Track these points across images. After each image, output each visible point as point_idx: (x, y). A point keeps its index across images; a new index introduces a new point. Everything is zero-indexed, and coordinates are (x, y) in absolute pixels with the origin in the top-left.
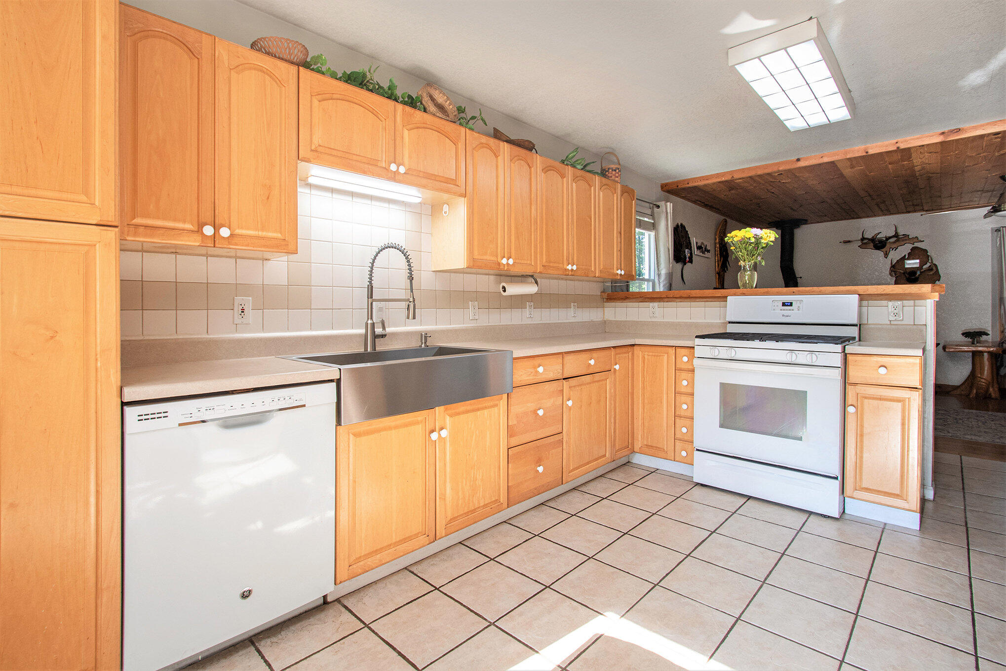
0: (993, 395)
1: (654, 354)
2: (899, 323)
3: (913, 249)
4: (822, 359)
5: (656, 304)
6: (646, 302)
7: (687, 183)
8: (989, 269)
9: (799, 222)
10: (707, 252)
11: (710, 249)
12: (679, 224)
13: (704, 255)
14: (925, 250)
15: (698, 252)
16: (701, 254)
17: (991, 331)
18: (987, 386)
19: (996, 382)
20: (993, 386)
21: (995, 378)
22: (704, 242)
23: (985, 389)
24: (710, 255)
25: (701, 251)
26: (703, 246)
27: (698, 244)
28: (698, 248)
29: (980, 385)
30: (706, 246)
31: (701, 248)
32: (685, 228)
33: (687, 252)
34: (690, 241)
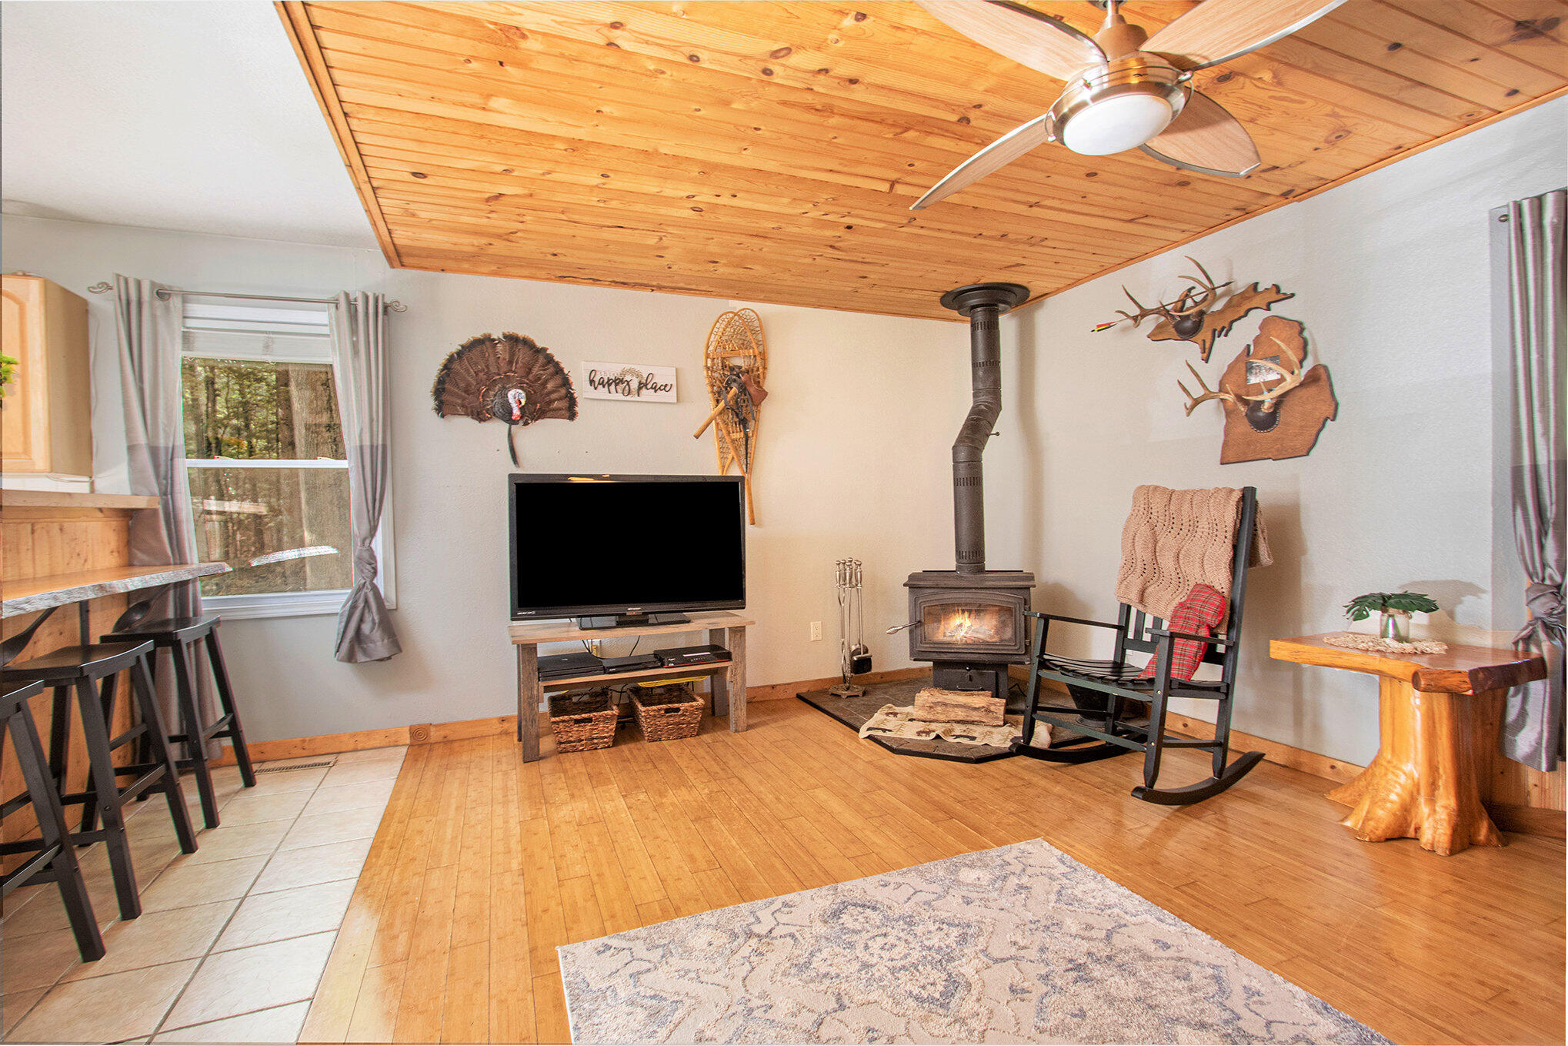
0: (1426, 836)
3: (1265, 325)
8: (1486, 365)
10: (656, 392)
11: (674, 384)
12: (497, 334)
13: (636, 398)
14: (1296, 324)
15: (602, 392)
16: (620, 396)
17: (1490, 594)
18: (1407, 798)
19: (1446, 787)
20: (1432, 799)
21: (1441, 771)
22: (637, 368)
23: (1396, 807)
24: (671, 396)
25: (619, 390)
26: (634, 378)
27: (598, 373)
28: (599, 384)
29: (1384, 788)
30: (651, 376)
31: (618, 381)
32: (527, 343)
33: (516, 397)
34: (562, 370)
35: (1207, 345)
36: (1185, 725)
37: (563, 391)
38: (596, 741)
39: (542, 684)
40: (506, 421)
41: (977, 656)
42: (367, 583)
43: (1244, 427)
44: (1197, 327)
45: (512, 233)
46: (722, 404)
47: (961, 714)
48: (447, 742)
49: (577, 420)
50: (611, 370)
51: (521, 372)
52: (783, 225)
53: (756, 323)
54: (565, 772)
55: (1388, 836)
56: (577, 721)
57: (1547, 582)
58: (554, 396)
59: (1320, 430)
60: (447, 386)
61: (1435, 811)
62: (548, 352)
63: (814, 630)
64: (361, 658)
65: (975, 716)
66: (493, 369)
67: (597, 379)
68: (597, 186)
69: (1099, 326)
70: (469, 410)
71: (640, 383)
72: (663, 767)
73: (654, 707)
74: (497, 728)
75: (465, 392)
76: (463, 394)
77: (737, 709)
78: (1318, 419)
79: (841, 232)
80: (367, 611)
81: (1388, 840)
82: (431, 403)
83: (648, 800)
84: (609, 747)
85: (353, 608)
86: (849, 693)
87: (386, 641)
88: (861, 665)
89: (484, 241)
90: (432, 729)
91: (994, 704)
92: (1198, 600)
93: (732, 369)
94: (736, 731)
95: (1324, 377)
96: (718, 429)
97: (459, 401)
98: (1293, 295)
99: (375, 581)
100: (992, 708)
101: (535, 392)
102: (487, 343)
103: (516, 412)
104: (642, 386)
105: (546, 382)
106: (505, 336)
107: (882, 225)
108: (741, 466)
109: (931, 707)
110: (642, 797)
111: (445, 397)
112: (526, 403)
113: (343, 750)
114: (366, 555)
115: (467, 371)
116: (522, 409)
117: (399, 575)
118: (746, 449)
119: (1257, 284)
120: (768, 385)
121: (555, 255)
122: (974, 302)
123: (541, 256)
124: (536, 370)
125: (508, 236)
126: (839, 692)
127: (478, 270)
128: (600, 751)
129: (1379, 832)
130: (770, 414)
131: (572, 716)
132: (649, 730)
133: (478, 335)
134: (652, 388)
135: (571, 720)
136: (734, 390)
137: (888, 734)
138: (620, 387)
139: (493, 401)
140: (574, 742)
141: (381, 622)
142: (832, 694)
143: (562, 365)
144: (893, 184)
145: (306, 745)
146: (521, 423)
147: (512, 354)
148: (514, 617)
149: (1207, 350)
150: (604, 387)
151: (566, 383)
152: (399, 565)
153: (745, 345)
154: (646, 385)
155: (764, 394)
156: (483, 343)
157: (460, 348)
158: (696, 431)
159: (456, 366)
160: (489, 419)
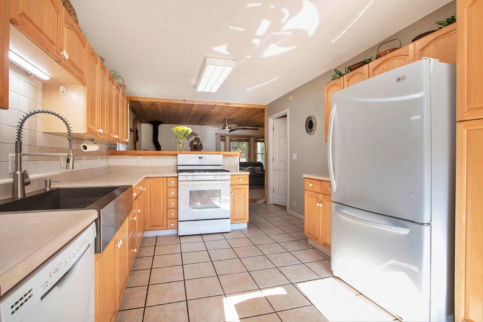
1: (156, 181)
2: (231, 164)
3: (196, 138)
4: (224, 178)
5: (140, 157)
6: (135, 156)
7: (136, 98)
9: (160, 123)
95: (202, 145)
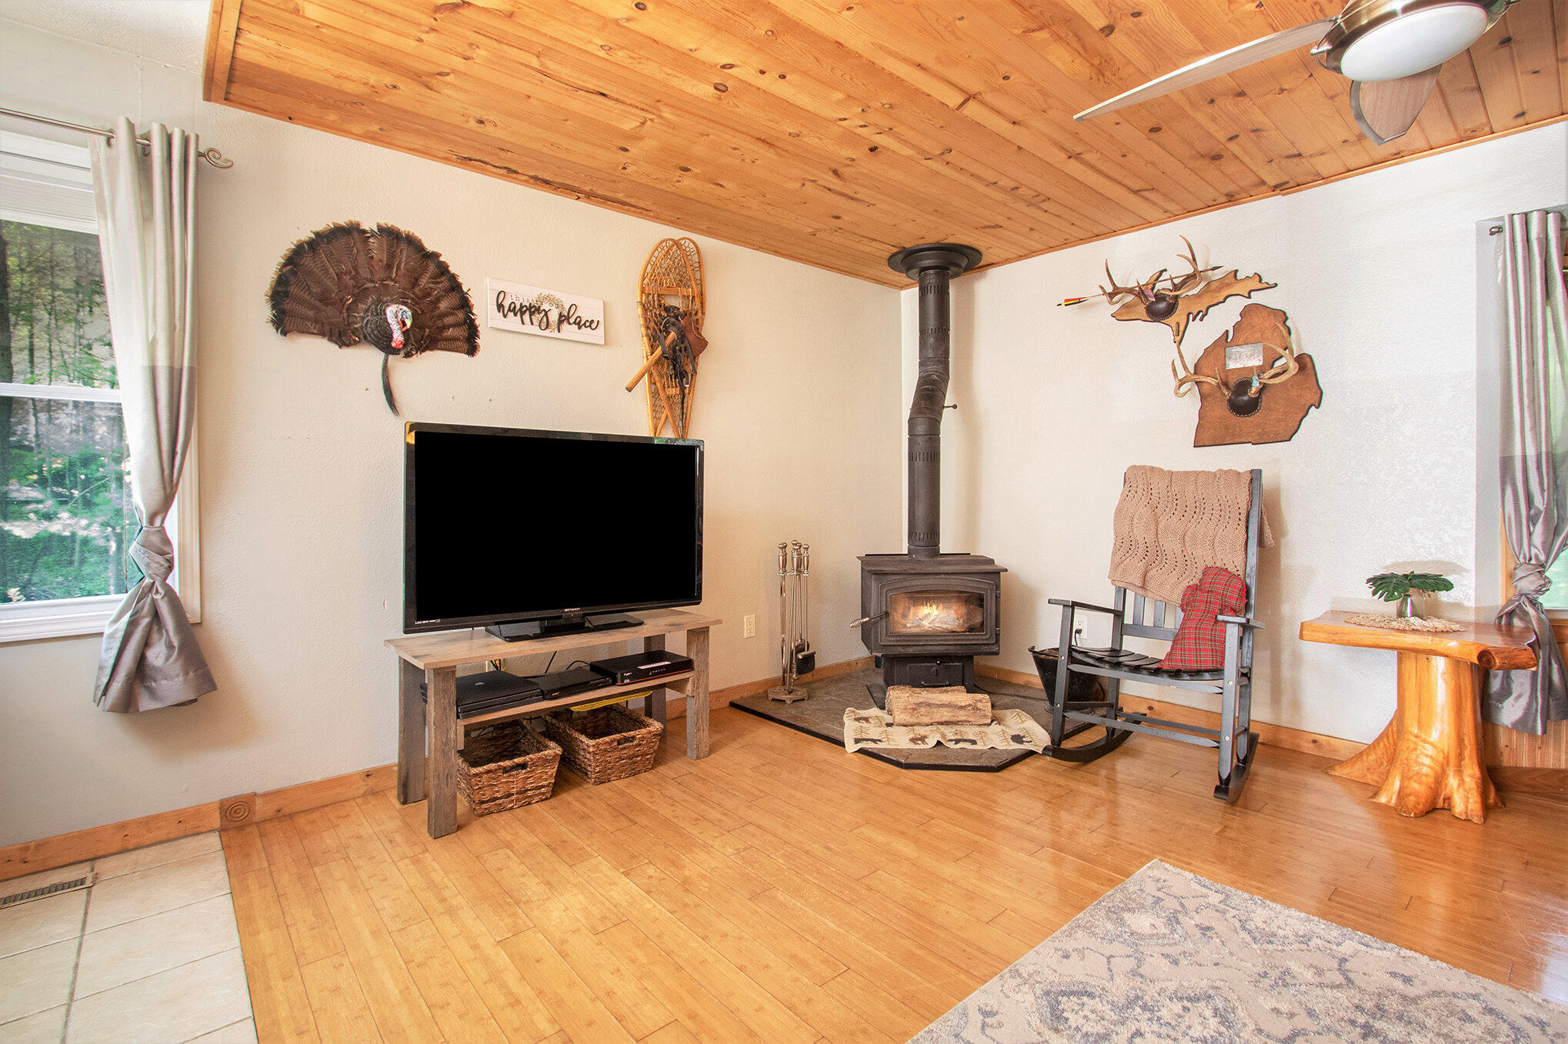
3: (1246, 312)
10: (580, 328)
11: (602, 320)
12: (369, 224)
13: (556, 334)
14: (1281, 313)
15: (513, 322)
16: (535, 330)
17: (1473, 573)
18: (1438, 768)
19: (1471, 758)
20: (1459, 771)
21: (1466, 742)
22: (558, 295)
23: (1431, 780)
24: (597, 336)
25: (535, 321)
26: (553, 308)
27: (508, 297)
28: (509, 310)
29: (1416, 762)
30: (574, 307)
31: (533, 310)
32: (413, 243)
33: (397, 316)
34: (459, 286)
35: (1182, 328)
36: (1151, 708)
37: (461, 315)
38: (530, 793)
39: (462, 723)
40: (382, 349)
41: (944, 648)
42: (157, 584)
43: (1221, 411)
44: (1171, 309)
45: (440, 74)
46: (658, 352)
47: (946, 715)
48: (282, 816)
49: (479, 355)
50: (525, 295)
51: (404, 282)
52: (805, 131)
53: (696, 258)
54: (508, 845)
55: (1428, 809)
56: (506, 770)
57: (1533, 562)
58: (449, 320)
59: (1305, 416)
60: (293, 289)
61: (1463, 780)
62: (442, 259)
63: (748, 626)
64: (146, 704)
65: (961, 716)
66: (364, 273)
67: (506, 304)
68: (616, 22)
69: (1066, 301)
70: (327, 328)
71: (561, 315)
72: (643, 820)
73: (607, 739)
74: (362, 787)
75: (320, 301)
76: (317, 303)
77: (698, 730)
78: (1304, 405)
79: (859, 154)
80: (155, 628)
81: (1427, 813)
82: (267, 312)
83: (663, 875)
84: (546, 799)
85: (132, 624)
86: (792, 696)
87: (191, 674)
88: (804, 663)
89: (387, 79)
90: (258, 801)
91: (980, 701)
92: (1220, 584)
93: (667, 309)
94: (698, 758)
95: (1309, 365)
96: (652, 383)
97: (311, 313)
98: (1276, 285)
99: (168, 581)
100: (979, 705)
101: (423, 312)
102: (356, 235)
103: (398, 337)
104: (563, 319)
105: (438, 300)
106: (381, 229)
107: (909, 152)
108: (676, 428)
109: (914, 709)
110: (651, 871)
111: (288, 305)
112: (413, 325)
113: (100, 853)
114: (155, 539)
115: (325, 270)
116: (405, 333)
117: (206, 570)
118: (683, 408)
119: (1237, 271)
120: (709, 331)
121: (482, 122)
122: (927, 263)
123: (458, 120)
124: (424, 281)
125: (426, 79)
126: (783, 697)
127: (348, 127)
128: (535, 806)
129: (1421, 807)
130: (709, 369)
131: (502, 763)
132: (598, 769)
133: (342, 221)
134: (575, 323)
135: (500, 768)
136: (673, 335)
137: (880, 745)
138: (537, 318)
139: (361, 317)
140: (501, 798)
141: (182, 648)
142: (773, 700)
143: (460, 280)
144: (970, 97)
145: (29, 856)
146: (402, 354)
147: (392, 256)
148: (409, 628)
149: (1181, 334)
150: (515, 315)
151: (465, 304)
152: (206, 556)
153: (682, 282)
154: (568, 318)
155: (703, 344)
156: (347, 234)
157: (313, 236)
158: (628, 382)
159: (307, 261)
160: (356, 343)
